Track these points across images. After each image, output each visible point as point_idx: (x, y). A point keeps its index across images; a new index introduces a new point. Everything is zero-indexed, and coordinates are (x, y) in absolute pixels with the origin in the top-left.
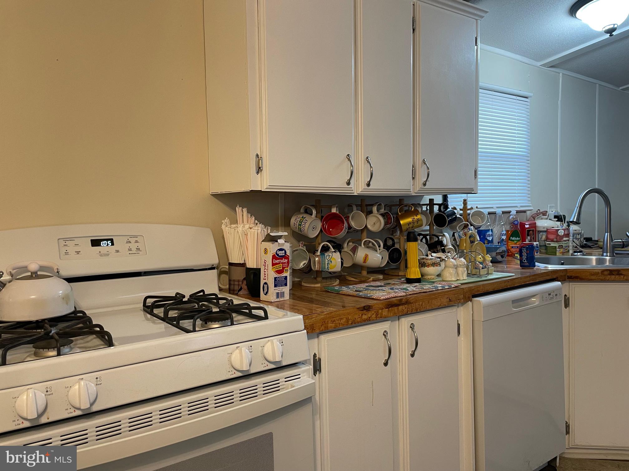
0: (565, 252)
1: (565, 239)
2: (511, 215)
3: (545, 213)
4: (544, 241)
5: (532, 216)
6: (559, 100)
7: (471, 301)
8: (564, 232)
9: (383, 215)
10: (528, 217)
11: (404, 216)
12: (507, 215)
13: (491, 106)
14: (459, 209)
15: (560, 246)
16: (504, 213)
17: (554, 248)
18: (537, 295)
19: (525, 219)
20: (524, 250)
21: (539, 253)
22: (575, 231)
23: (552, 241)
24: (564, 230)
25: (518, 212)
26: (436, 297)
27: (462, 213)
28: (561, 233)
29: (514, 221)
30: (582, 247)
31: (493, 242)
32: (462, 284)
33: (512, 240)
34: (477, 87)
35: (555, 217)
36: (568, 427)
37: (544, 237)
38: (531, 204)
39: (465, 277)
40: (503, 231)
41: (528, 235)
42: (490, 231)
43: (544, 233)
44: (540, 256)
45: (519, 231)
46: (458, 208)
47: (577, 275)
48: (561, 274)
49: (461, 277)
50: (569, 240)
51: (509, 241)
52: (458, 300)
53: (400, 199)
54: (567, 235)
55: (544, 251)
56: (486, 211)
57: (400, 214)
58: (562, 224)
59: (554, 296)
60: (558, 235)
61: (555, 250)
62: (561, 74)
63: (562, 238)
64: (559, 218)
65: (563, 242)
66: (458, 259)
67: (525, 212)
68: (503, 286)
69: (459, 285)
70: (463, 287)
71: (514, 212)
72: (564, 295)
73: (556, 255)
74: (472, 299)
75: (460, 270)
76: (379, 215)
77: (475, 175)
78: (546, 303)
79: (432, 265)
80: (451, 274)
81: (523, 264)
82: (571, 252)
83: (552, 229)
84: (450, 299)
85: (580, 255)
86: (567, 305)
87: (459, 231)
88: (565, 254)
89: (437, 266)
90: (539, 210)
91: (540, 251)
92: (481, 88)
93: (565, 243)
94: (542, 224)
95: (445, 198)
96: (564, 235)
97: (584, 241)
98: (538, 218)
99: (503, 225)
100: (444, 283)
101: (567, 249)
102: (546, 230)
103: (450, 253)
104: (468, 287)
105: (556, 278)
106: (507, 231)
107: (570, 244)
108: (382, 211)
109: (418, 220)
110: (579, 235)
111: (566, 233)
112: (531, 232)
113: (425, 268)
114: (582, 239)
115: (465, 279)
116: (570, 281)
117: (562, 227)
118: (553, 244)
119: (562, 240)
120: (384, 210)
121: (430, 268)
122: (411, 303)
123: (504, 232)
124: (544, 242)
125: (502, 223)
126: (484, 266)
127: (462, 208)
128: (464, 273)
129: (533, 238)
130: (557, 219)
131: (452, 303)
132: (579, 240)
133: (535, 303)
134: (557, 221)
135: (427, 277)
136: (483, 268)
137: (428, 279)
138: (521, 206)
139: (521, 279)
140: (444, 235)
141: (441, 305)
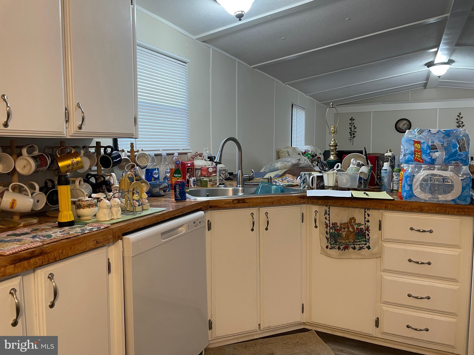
0: (213, 185)
1: (213, 175)
2: (174, 156)
3: (201, 155)
4: (200, 176)
5: (191, 157)
6: (210, 69)
7: (121, 240)
8: (213, 169)
9: (34, 158)
10: (189, 158)
11: (63, 159)
12: (172, 156)
13: (156, 65)
14: (127, 152)
15: (210, 180)
16: (168, 154)
17: (206, 181)
18: (183, 225)
19: (187, 160)
20: (178, 187)
21: (196, 186)
22: (222, 168)
23: (205, 176)
24: (213, 168)
25: (179, 154)
26: (80, 241)
27: (130, 154)
28: (211, 170)
29: (177, 161)
30: (227, 179)
31: (159, 179)
32: (112, 224)
33: (175, 177)
34: (135, 44)
35: (209, 158)
36: (210, 323)
37: (199, 173)
38: (191, 148)
39: (119, 215)
40: (167, 169)
41: (188, 172)
42: (157, 170)
43: (200, 171)
44: (197, 188)
45: (180, 169)
46: (126, 150)
47: (217, 205)
48: (205, 205)
49: (115, 217)
50: (216, 176)
51: (173, 177)
52: (107, 240)
53: (61, 142)
54: (215, 172)
55: (200, 184)
56: (152, 153)
57: (59, 156)
58: (212, 163)
59: (198, 223)
60: (209, 172)
61: (206, 183)
62: (211, 49)
63: (211, 174)
64: (211, 159)
65: (212, 177)
66: (113, 200)
67: (186, 154)
68: (154, 221)
69: (109, 225)
70: (113, 227)
71: (176, 154)
72: (208, 220)
73: (207, 187)
74: (122, 238)
75: (114, 210)
76: (30, 158)
77: (135, 122)
78: (192, 230)
79: (87, 206)
80: (104, 214)
81: (176, 198)
82: (218, 184)
83: (205, 167)
84: (97, 241)
85: (223, 186)
86: (209, 229)
87: (127, 170)
88: (214, 186)
89: (93, 207)
90: (196, 152)
91: (197, 184)
92: (138, 45)
93: (214, 178)
94: (199, 163)
95: (115, 141)
96: (213, 172)
97: (228, 175)
98: (196, 159)
99: (168, 164)
100: (95, 224)
101: (215, 182)
102: (200, 168)
103: (112, 193)
104: (118, 227)
105: (201, 208)
106: (171, 169)
107: (217, 178)
108: (36, 153)
109: (78, 162)
110: (224, 171)
111: (214, 170)
112: (190, 169)
113: (81, 209)
114: (226, 174)
115: (119, 218)
116: (211, 209)
117: (212, 166)
118: (205, 179)
119: (211, 176)
120: (38, 152)
121: (85, 209)
122: (46, 253)
123: (169, 170)
124: (199, 178)
125: (167, 163)
126: (140, 203)
127: (130, 150)
128: (118, 212)
129: (192, 174)
130: (209, 159)
131: (99, 245)
132: (224, 175)
133: (182, 231)
134: (209, 161)
135: (83, 219)
136: (139, 205)
137: (85, 220)
138: (183, 150)
139: (171, 213)
140: (111, 175)
141: (87, 248)
